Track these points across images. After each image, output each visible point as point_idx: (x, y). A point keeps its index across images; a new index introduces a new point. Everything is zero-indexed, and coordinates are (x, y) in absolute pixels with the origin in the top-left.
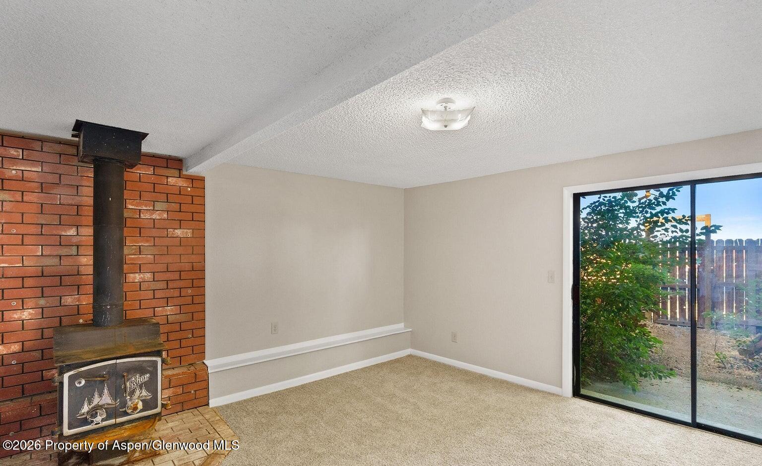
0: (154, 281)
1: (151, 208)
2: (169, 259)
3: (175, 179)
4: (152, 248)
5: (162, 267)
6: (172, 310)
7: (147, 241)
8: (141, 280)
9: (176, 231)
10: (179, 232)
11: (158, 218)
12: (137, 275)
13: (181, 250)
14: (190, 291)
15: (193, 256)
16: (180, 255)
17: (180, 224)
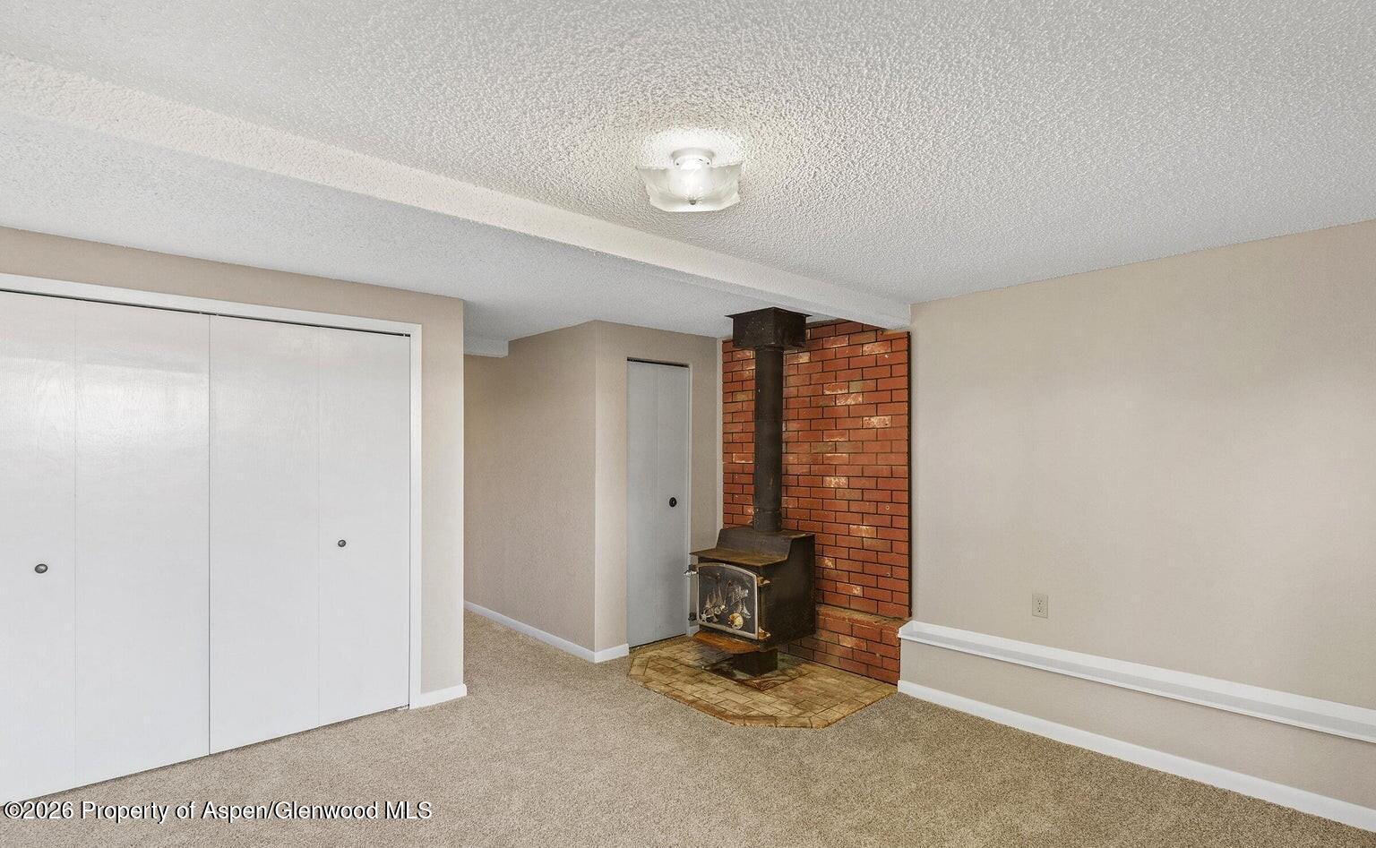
0: (849, 488)
1: (846, 391)
2: (863, 459)
3: (870, 345)
4: (846, 444)
5: (856, 471)
6: (867, 531)
7: (843, 435)
8: (836, 486)
9: (872, 419)
10: (875, 421)
11: (853, 403)
12: (832, 478)
13: (876, 447)
14: (888, 507)
15: (893, 456)
16: (877, 454)
17: (877, 408)
